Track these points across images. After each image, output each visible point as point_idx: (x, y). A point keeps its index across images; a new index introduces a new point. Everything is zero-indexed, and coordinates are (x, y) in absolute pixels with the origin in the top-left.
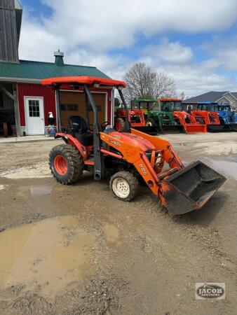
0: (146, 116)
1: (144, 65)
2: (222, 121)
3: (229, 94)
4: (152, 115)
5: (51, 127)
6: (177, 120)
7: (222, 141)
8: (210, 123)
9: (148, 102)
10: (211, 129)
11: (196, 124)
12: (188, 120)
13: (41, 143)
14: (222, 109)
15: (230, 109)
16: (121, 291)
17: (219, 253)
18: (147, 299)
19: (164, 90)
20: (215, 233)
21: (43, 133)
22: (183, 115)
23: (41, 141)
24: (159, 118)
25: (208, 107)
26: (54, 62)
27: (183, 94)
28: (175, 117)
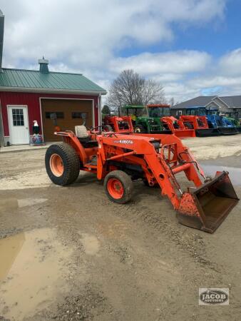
0: (134, 122)
1: (132, 71)
2: (210, 125)
3: (217, 98)
4: (140, 120)
5: (36, 136)
6: (166, 126)
7: (211, 145)
8: (199, 128)
9: (136, 108)
10: (200, 134)
11: (184, 129)
12: (176, 126)
13: (26, 153)
14: (211, 113)
15: (218, 113)
16: (97, 309)
17: (202, 261)
18: (124, 315)
19: (153, 96)
20: (199, 240)
21: (28, 142)
22: (171, 121)
23: (25, 150)
24: (147, 123)
25: (197, 111)
26: (38, 70)
27: (172, 100)
28: (164, 122)
